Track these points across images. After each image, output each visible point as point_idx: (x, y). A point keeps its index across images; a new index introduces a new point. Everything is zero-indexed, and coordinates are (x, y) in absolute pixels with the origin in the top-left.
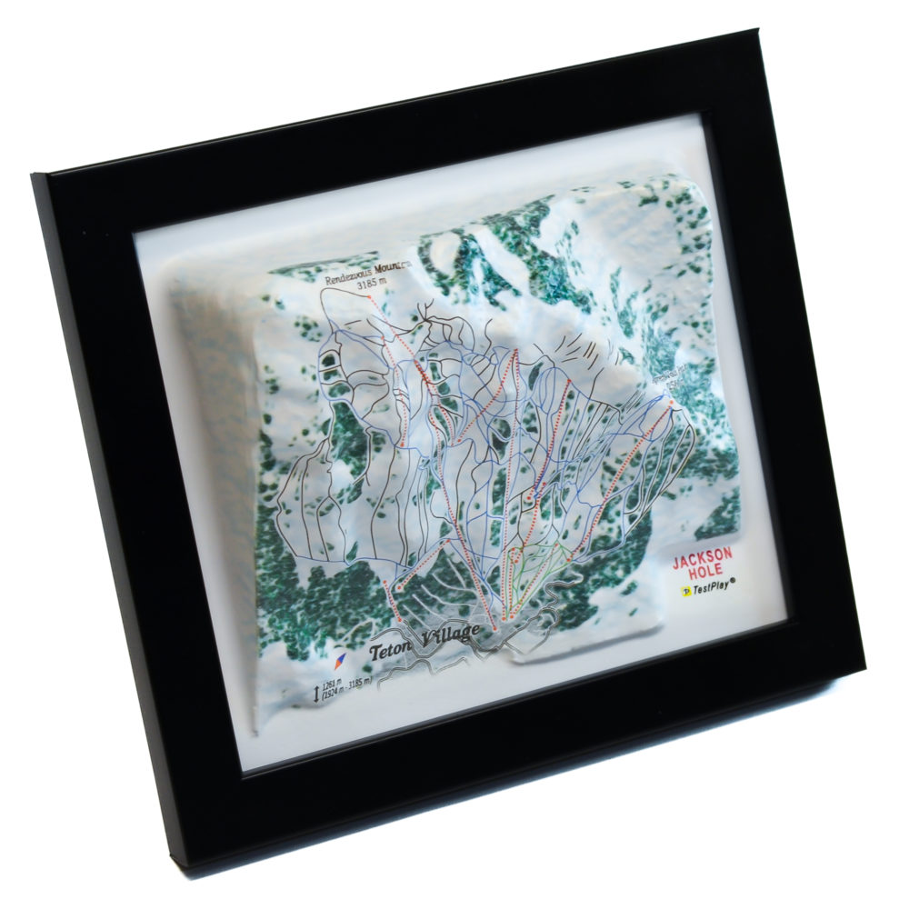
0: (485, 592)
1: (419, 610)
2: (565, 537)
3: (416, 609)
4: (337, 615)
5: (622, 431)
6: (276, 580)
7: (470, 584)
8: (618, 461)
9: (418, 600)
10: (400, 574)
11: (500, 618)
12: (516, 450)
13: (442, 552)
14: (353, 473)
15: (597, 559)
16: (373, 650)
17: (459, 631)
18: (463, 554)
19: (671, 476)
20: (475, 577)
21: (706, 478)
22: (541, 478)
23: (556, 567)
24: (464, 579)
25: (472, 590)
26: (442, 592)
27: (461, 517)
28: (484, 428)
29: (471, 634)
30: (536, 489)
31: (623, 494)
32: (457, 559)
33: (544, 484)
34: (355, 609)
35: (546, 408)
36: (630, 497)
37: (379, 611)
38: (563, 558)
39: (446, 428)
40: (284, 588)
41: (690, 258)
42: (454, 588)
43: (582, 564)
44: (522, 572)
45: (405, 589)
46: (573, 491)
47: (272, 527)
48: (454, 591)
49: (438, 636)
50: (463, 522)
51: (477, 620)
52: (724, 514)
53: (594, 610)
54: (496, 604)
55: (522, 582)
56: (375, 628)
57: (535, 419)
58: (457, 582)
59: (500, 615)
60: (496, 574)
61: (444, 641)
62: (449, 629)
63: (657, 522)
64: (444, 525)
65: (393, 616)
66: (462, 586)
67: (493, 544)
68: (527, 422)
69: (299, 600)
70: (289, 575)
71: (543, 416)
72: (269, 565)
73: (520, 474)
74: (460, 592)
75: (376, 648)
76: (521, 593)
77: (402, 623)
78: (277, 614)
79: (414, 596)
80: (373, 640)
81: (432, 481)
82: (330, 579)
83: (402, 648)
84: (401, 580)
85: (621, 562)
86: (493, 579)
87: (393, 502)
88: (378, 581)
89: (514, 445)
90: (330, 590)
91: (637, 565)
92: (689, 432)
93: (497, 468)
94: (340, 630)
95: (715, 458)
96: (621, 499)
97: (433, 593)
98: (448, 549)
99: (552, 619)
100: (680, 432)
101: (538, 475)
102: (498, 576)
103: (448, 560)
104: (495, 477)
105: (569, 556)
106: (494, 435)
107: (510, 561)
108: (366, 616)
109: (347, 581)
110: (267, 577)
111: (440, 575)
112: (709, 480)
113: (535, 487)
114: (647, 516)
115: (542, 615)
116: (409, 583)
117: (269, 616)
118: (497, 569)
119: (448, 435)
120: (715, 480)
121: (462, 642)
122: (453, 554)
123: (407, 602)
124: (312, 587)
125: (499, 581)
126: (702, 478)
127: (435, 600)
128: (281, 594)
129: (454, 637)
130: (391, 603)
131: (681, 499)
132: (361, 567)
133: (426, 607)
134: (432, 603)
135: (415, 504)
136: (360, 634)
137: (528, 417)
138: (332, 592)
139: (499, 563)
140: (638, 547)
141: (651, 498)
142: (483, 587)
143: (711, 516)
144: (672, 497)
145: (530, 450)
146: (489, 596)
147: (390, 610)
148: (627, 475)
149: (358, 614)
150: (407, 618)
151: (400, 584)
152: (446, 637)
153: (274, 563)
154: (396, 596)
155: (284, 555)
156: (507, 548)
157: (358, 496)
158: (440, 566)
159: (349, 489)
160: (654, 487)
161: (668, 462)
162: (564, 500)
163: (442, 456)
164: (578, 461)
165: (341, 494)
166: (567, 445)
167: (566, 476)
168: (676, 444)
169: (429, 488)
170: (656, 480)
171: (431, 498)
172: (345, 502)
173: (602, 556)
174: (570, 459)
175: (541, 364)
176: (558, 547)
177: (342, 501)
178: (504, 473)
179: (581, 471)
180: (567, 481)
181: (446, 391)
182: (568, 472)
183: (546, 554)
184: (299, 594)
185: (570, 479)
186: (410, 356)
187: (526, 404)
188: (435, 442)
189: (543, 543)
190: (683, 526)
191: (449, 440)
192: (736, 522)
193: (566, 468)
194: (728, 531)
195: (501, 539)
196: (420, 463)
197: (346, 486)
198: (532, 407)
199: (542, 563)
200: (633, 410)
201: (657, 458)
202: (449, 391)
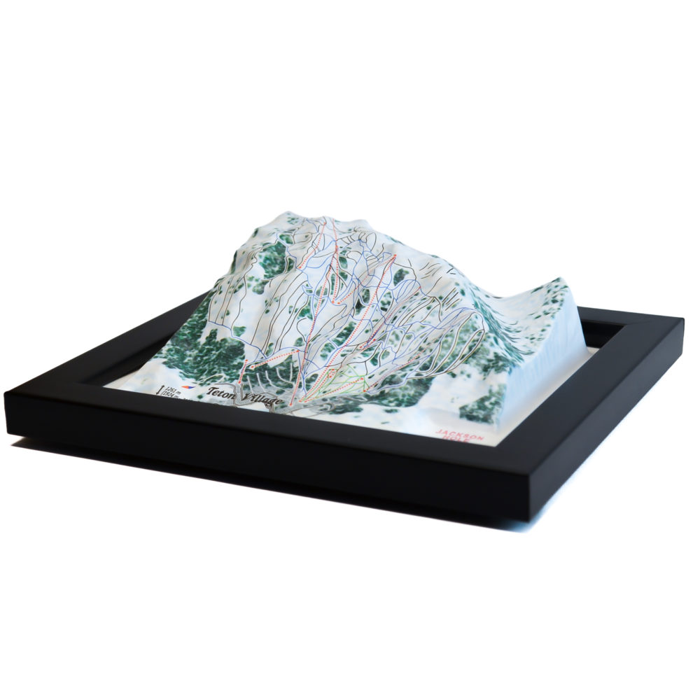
0: (300, 386)
1: (255, 382)
2: (370, 378)
3: (253, 380)
4: (207, 368)
5: (440, 327)
6: (189, 331)
7: (294, 379)
8: (428, 344)
9: (259, 377)
10: (258, 360)
11: (298, 400)
12: (368, 317)
13: (290, 357)
14: (265, 276)
15: (382, 393)
16: (211, 389)
17: (269, 399)
18: (302, 361)
19: (459, 361)
20: (299, 375)
21: (483, 373)
22: (374, 335)
23: (354, 392)
24: (293, 376)
26: (275, 379)
27: (313, 340)
28: (356, 295)
29: (274, 403)
31: (420, 362)
32: (296, 365)
33: (374, 340)
34: (219, 366)
35: (399, 300)
36: (425, 364)
37: (232, 373)
38: (362, 389)
39: (333, 284)
40: (190, 338)
41: (546, 308)
42: (284, 380)
43: (371, 395)
44: (330, 384)
45: (255, 368)
46: (392, 356)
47: (208, 305)
48: (282, 382)
49: (254, 398)
50: (312, 343)
51: (284, 398)
52: (487, 403)
53: (359, 410)
54: (303, 393)
55: (326, 390)
56: (222, 379)
57: (389, 305)
58: (288, 378)
59: (300, 398)
60: (313, 378)
61: (256, 401)
62: (264, 397)
63: (434, 386)
64: (300, 339)
65: (237, 379)
66: (289, 380)
67: (321, 356)
68: (383, 304)
69: (194, 350)
70: (198, 332)
71: (395, 303)
72: (192, 323)
73: (364, 332)
74: (286, 383)
75: (214, 389)
76: (322, 394)
77: (239, 385)
78: (176, 349)
79: (258, 374)
80: (215, 384)
81: (308, 311)
82: (218, 342)
83: (228, 395)
84: (256, 364)
85: (397, 400)
86: (309, 381)
87: (277, 301)
88: (243, 358)
89: (369, 312)
90: (213, 350)
91: (406, 406)
92: (480, 333)
93: (350, 320)
94: (203, 376)
95: (494, 358)
96: (418, 363)
97: (270, 378)
98: (295, 357)
99: (329, 408)
100: (475, 329)
101: (374, 333)
102: (314, 381)
103: (291, 364)
104: (347, 325)
105: (366, 387)
106: (359, 300)
107: (326, 376)
108: (222, 372)
109: (226, 348)
110: (186, 328)
111: (280, 371)
112: (484, 375)
113: (368, 342)
114: (430, 379)
115: (325, 405)
116: (260, 366)
117: (171, 347)
118: (316, 376)
119: (333, 289)
120: (488, 374)
121: (266, 405)
122: (295, 361)
123: (251, 375)
124: (205, 344)
125: (312, 384)
126: (480, 373)
127: (268, 381)
128: (186, 341)
129: (263, 402)
130: (241, 372)
131: (460, 379)
132: (239, 345)
133: (260, 382)
134: (265, 382)
135: (290, 312)
136: (211, 380)
137: (386, 302)
138: (214, 352)
139: (320, 373)
140: (414, 397)
141: (439, 371)
143: (477, 401)
144: (454, 376)
145: (377, 320)
146: (301, 389)
147: (239, 376)
148: (430, 348)
149: (219, 369)
150: (244, 383)
151: (254, 365)
152: (259, 399)
153: (195, 323)
154: (247, 370)
155: (204, 320)
156: (330, 368)
157: (261, 292)
158: (284, 366)
159: (257, 280)
160: (444, 365)
161: (460, 351)
162: (383, 358)
163: (323, 301)
164: (402, 332)
165: (251, 279)
166: (399, 315)
167: (390, 340)
168: (469, 337)
169: (304, 312)
170: (447, 360)
171: (301, 318)
172: (251, 288)
173: (387, 391)
174: (396, 326)
175: (407, 273)
176: (363, 381)
177: (249, 286)
178: (354, 326)
179: (403, 345)
180: (390, 345)
181: (345, 265)
182: (393, 337)
183: (351, 377)
184: (196, 346)
185: (393, 346)
186: (334, 238)
187: (387, 291)
188: (322, 284)
189: (352, 365)
190: (453, 399)
191: (332, 294)
192: (493, 414)
193: (392, 332)
194: (486, 420)
195: (328, 358)
196: (305, 284)
197: (256, 277)
198: (391, 297)
199: (346, 382)
200: (450, 310)
201: (452, 340)
202: (347, 266)
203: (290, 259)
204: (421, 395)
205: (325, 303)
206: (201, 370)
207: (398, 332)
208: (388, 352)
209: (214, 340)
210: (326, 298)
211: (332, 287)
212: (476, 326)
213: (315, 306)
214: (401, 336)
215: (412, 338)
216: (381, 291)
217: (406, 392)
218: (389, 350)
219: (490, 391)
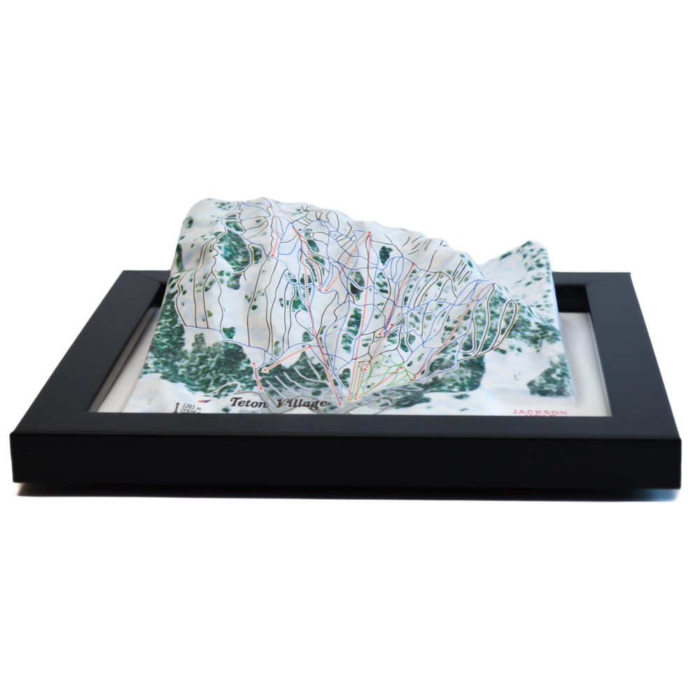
0: (336, 384)
1: (279, 385)
2: (409, 365)
3: (276, 384)
4: (211, 378)
5: (458, 303)
6: (167, 340)
7: (324, 377)
8: (455, 322)
9: (279, 380)
10: (268, 361)
11: (346, 399)
12: (370, 301)
13: (304, 354)
14: (234, 269)
15: (435, 379)
16: (234, 400)
17: (309, 403)
18: (320, 356)
19: (501, 337)
20: (328, 373)
21: (533, 345)
22: (389, 320)
23: (400, 382)
24: (320, 374)
25: (325, 382)
26: (301, 380)
27: (321, 333)
28: (344, 280)
29: (319, 405)
30: (385, 328)
31: (459, 341)
32: (316, 362)
33: (392, 325)
34: (225, 374)
35: (395, 280)
36: (465, 344)
37: (246, 379)
38: (407, 378)
39: (313, 270)
40: (172, 347)
42: (311, 380)
43: (423, 383)
44: (369, 377)
45: (270, 371)
46: (418, 341)
47: (173, 307)
48: (311, 382)
49: (290, 403)
50: (323, 336)
51: (326, 398)
52: (554, 376)
53: (427, 400)
54: (345, 391)
55: (369, 384)
56: (239, 388)
57: (387, 286)
58: (315, 377)
59: (345, 397)
60: (346, 373)
61: (295, 406)
62: (301, 400)
63: (489, 365)
64: (306, 334)
65: (256, 385)
66: (317, 379)
67: (344, 348)
68: (381, 286)
69: (183, 360)
70: (178, 339)
71: (393, 284)
72: (164, 330)
73: (373, 318)
74: (316, 383)
75: (236, 399)
76: (367, 390)
77: (263, 391)
78: (162, 361)
80: (235, 394)
81: (299, 302)
82: (209, 348)
83: (258, 404)
84: (267, 366)
85: (457, 384)
86: (343, 377)
87: (263, 295)
88: (249, 362)
90: (208, 357)
91: (471, 389)
92: (511, 304)
93: (353, 306)
94: (212, 388)
95: (538, 329)
96: (457, 344)
97: (294, 380)
98: (309, 354)
99: (390, 402)
100: (504, 301)
101: (387, 318)
102: (348, 376)
103: (309, 362)
104: (352, 313)
105: (412, 377)
106: (351, 284)
107: (360, 369)
108: (233, 379)
109: (223, 353)
110: (161, 336)
111: (301, 371)
112: (536, 347)
114: (481, 358)
115: (382, 400)
116: (274, 368)
117: (156, 359)
118: (348, 370)
119: (315, 276)
120: (541, 346)
121: (311, 409)
122: (313, 358)
123: (269, 380)
124: (194, 352)
125: (349, 380)
126: (530, 346)
127: (293, 384)
128: (168, 350)
129: (304, 405)
130: (256, 377)
131: (512, 355)
132: (237, 348)
133: (285, 385)
134: (291, 385)
135: (282, 305)
136: (226, 390)
137: (381, 283)
138: (210, 359)
139: (350, 366)
140: (473, 378)
141: (484, 349)
142: (334, 380)
143: (542, 375)
144: (503, 352)
145: (382, 304)
146: (339, 387)
147: (255, 382)
148: (461, 326)
149: (227, 377)
150: (267, 389)
151: (266, 368)
152: (298, 404)
153: (169, 330)
154: (261, 374)
155: (177, 325)
156: (358, 360)
157: (236, 287)
158: (302, 365)
159: (228, 274)
160: (486, 342)
161: (497, 326)
162: (411, 343)
163: (310, 289)
164: (419, 313)
165: (221, 273)
166: (409, 295)
167: (411, 323)
168: (501, 310)
169: (296, 304)
170: (487, 337)
171: (296, 311)
172: (225, 284)
173: (440, 376)
174: (412, 306)
175: (390, 250)
176: (403, 370)
177: (222, 281)
178: (359, 312)
179: (425, 327)
180: (412, 328)
181: (316, 249)
182: (412, 320)
183: (390, 367)
184: (184, 355)
185: (415, 329)
186: (290, 220)
187: (378, 272)
188: (302, 272)
189: (387, 354)
190: (515, 376)
191: (316, 281)
192: (566, 386)
193: (409, 314)
194: (560, 392)
195: (352, 349)
196: (286, 273)
197: (226, 271)
198: (384, 277)
199: (387, 373)
200: (464, 284)
201: (485, 315)
202: (318, 250)
203: (253, 247)
204: (480, 376)
205: (312, 291)
206: (203, 381)
207: (415, 313)
208: (414, 336)
209: (203, 346)
210: (312, 286)
211: (314, 273)
212: (503, 297)
213: (304, 296)
214: (420, 317)
215: (433, 319)
216: (372, 272)
217: (463, 375)
218: (413, 333)
219: (551, 363)
